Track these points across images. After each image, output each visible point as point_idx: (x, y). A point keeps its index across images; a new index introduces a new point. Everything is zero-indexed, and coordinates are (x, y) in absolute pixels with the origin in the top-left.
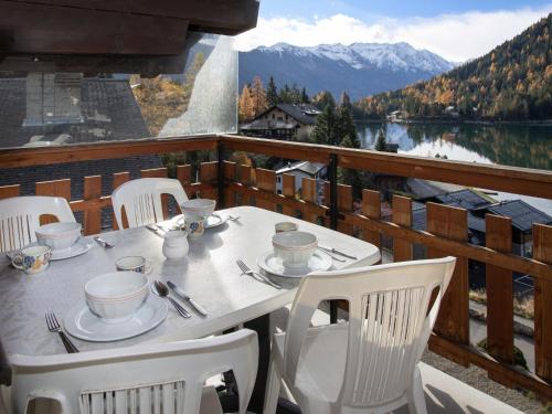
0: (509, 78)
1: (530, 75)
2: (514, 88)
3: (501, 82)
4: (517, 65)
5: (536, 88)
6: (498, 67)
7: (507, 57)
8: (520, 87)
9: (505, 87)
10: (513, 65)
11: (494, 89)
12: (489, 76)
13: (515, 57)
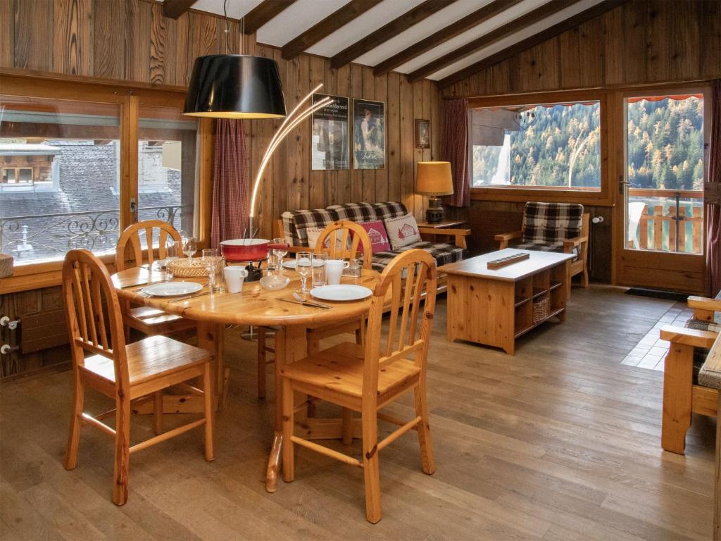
0: (548, 145)
1: (571, 142)
2: (554, 158)
3: (539, 150)
4: (557, 130)
5: (578, 159)
6: (536, 131)
7: (547, 120)
8: (560, 157)
9: (544, 157)
10: (553, 130)
11: (530, 160)
12: (525, 142)
13: (555, 119)
